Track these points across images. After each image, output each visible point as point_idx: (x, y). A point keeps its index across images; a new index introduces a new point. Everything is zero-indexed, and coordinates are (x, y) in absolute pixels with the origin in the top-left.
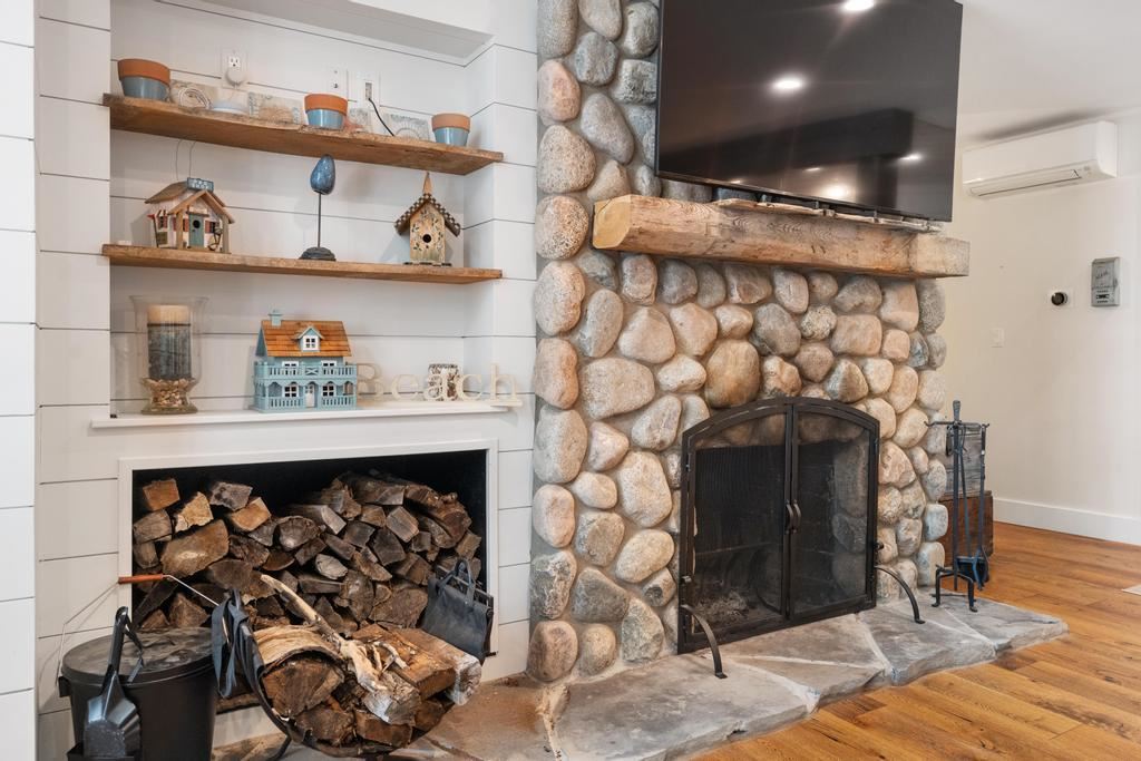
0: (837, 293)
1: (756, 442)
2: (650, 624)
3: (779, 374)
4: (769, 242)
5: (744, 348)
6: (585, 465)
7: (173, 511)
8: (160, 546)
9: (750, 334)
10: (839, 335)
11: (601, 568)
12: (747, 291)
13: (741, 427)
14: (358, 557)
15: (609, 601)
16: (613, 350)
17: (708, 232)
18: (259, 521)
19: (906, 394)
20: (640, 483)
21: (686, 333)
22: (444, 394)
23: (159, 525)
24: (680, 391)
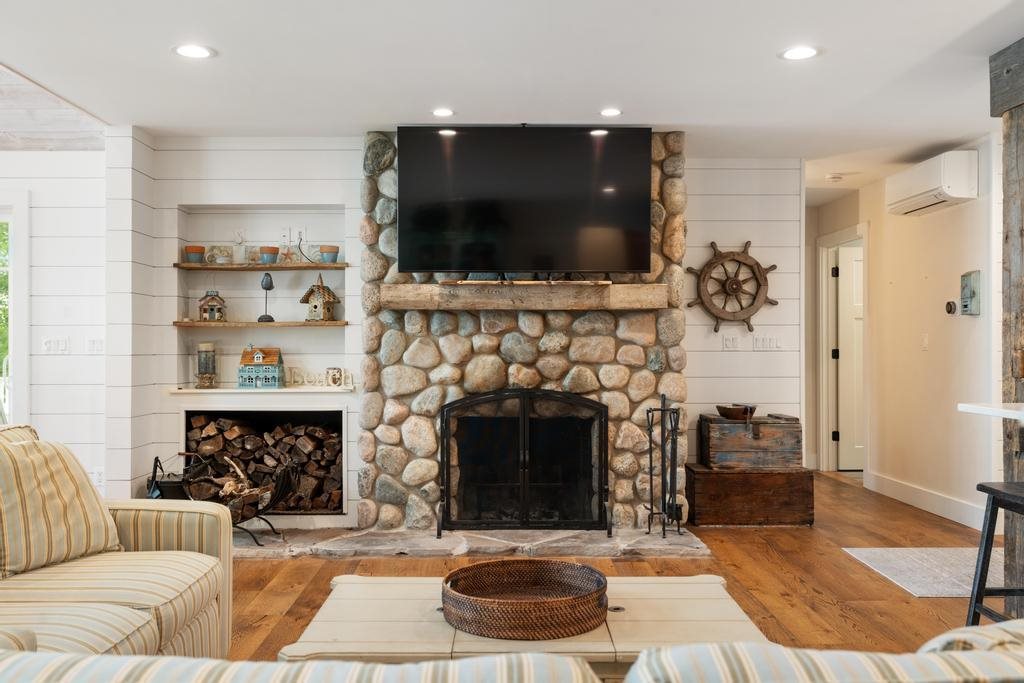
0: (572, 323)
1: (500, 414)
2: (420, 509)
3: (519, 375)
4: (477, 300)
5: (492, 359)
6: (380, 420)
7: (202, 428)
8: (198, 443)
9: (496, 350)
10: (572, 349)
11: (392, 475)
12: (492, 326)
13: (487, 405)
14: (282, 457)
15: (394, 492)
16: (399, 361)
17: (432, 298)
18: (234, 436)
19: (640, 389)
20: (412, 432)
21: (445, 351)
22: (331, 382)
23: (196, 434)
24: (442, 383)
